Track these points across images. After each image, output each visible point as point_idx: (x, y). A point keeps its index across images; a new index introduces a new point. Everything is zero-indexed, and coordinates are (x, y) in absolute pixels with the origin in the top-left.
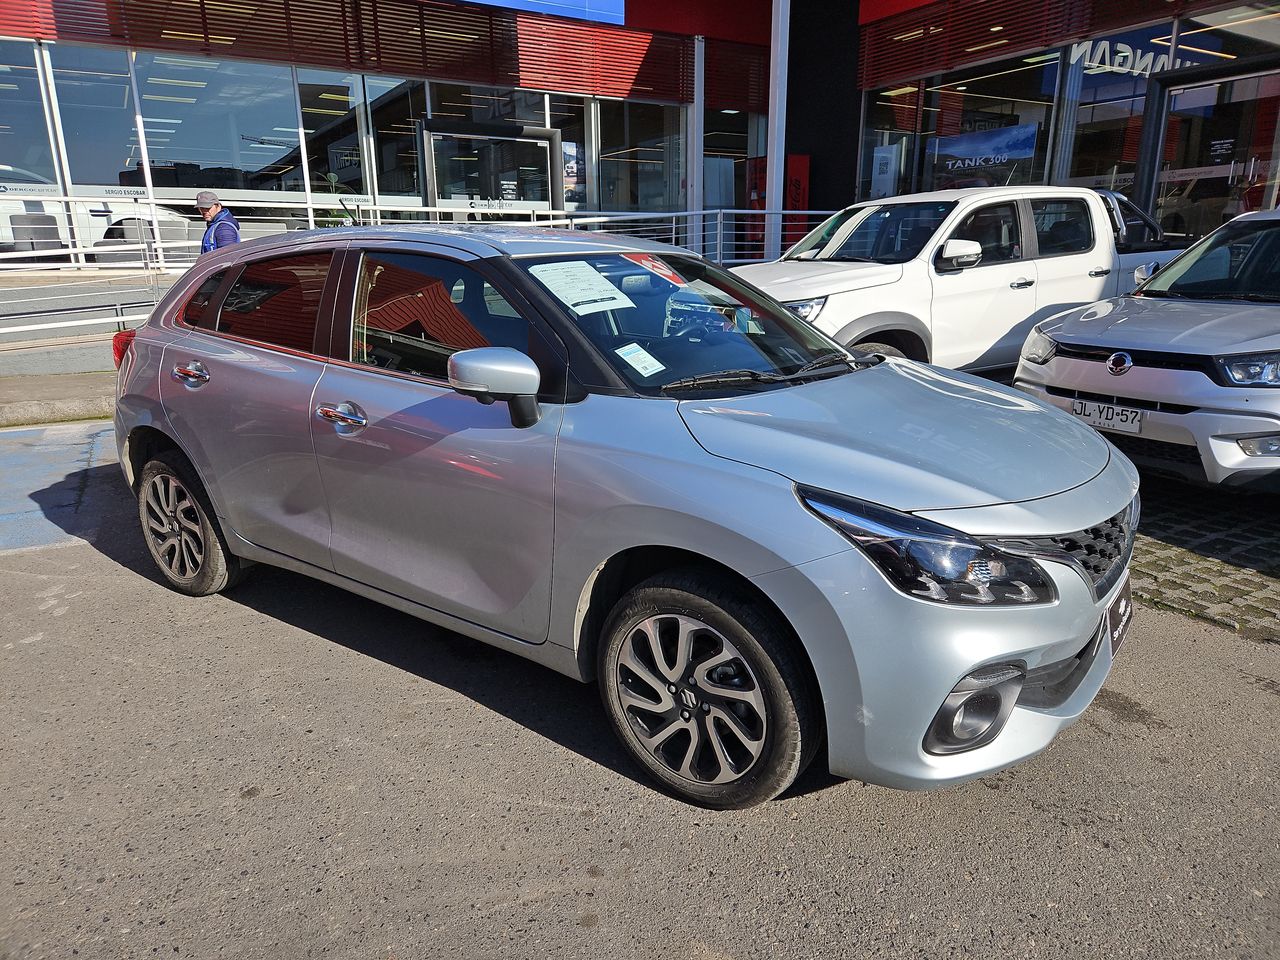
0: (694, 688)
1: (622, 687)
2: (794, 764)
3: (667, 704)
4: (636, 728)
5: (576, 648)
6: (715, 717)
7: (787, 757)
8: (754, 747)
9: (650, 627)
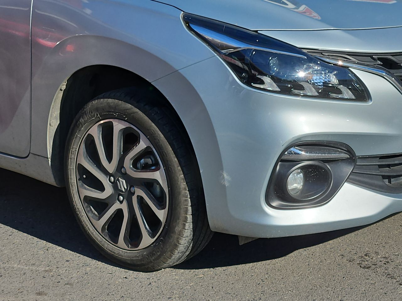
0: (125, 176)
1: (80, 183)
2: (187, 224)
3: (109, 190)
4: (90, 215)
5: (49, 156)
6: (138, 196)
7: (182, 218)
8: (161, 214)
9: (96, 132)
